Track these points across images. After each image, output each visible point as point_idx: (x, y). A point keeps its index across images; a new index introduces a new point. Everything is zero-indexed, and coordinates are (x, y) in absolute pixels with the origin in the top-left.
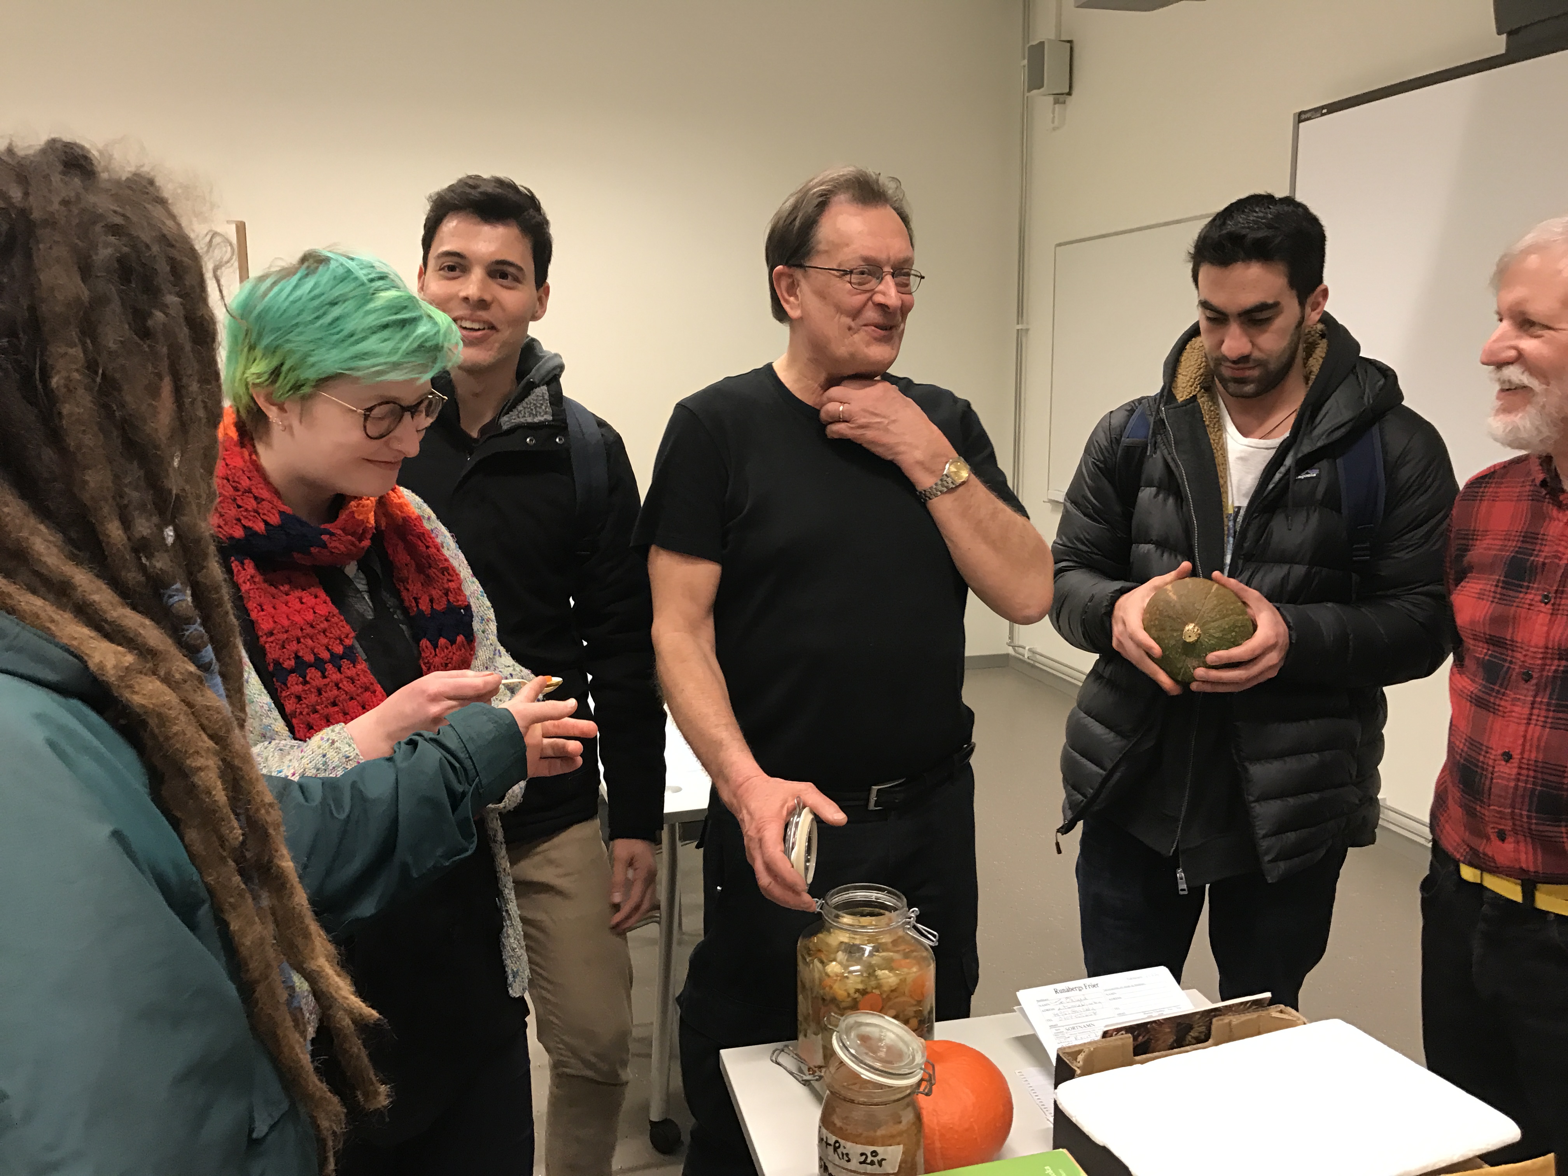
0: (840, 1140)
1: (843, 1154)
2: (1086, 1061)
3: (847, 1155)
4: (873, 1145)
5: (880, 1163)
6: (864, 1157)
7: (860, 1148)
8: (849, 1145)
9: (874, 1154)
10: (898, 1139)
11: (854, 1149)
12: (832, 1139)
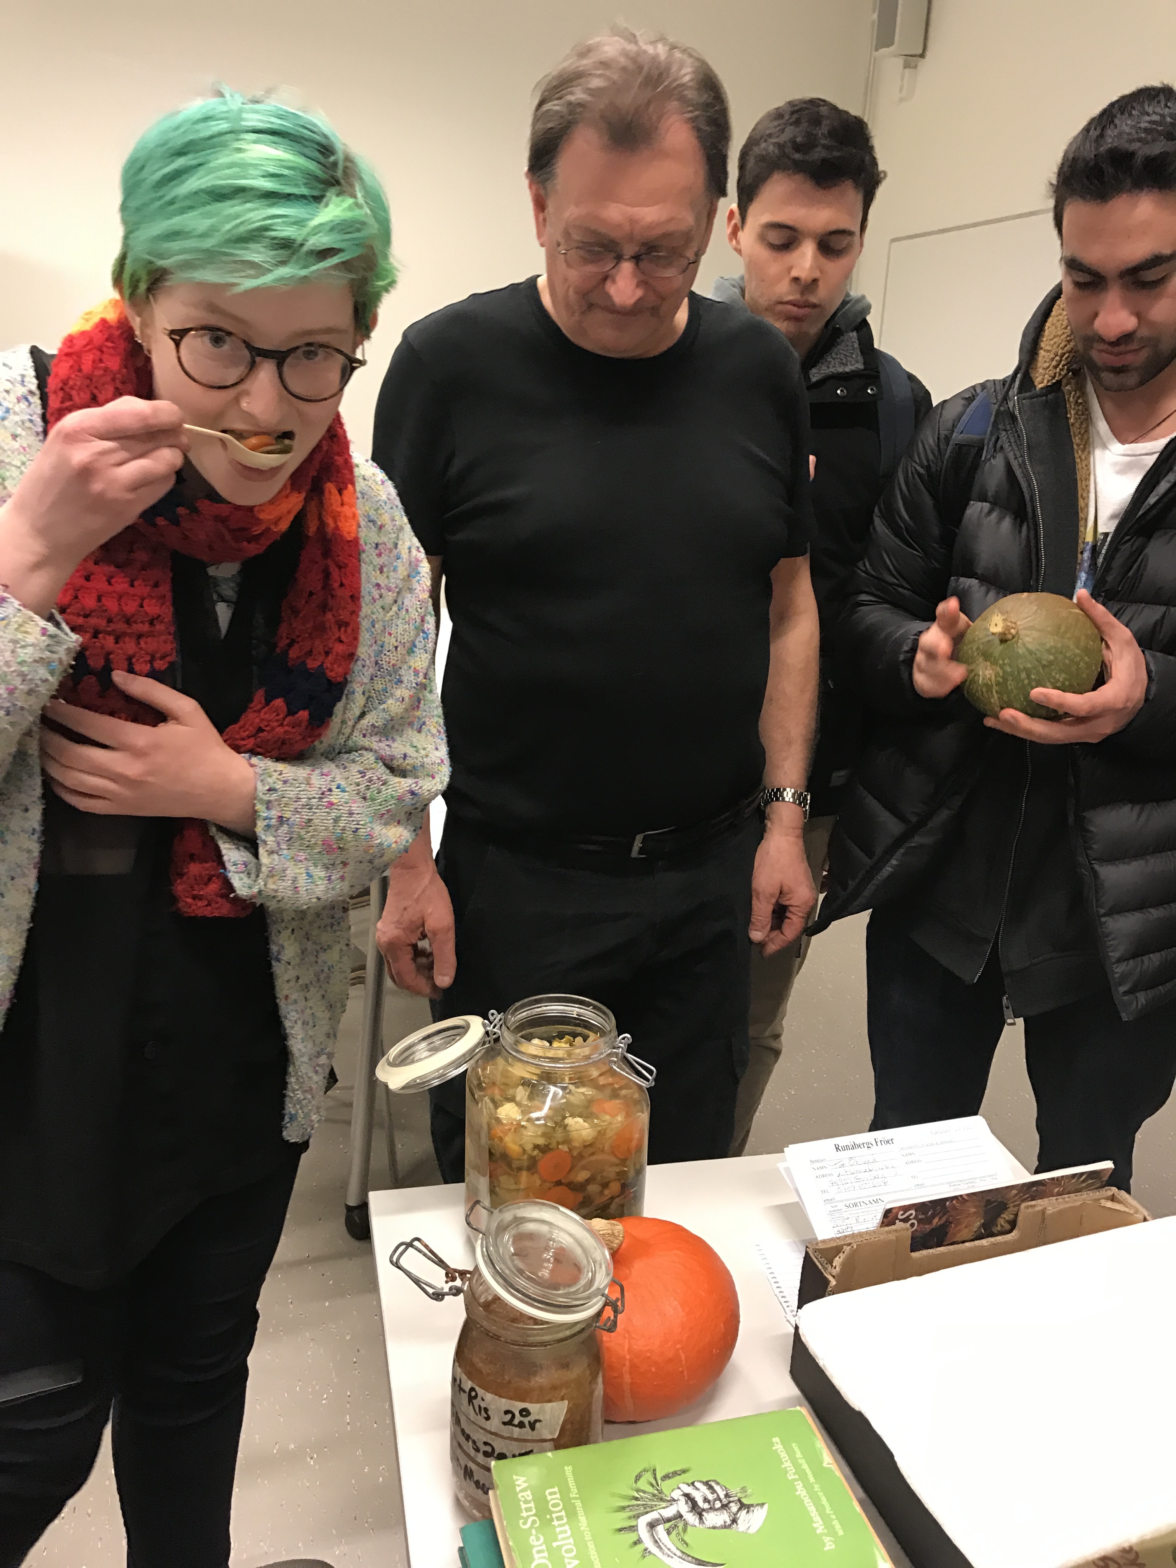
0: (477, 1388)
1: (480, 1407)
3: (486, 1410)
4: (523, 1401)
5: (532, 1426)
6: (509, 1416)
7: (504, 1404)
8: (489, 1397)
9: (525, 1412)
11: (496, 1404)
12: (468, 1385)
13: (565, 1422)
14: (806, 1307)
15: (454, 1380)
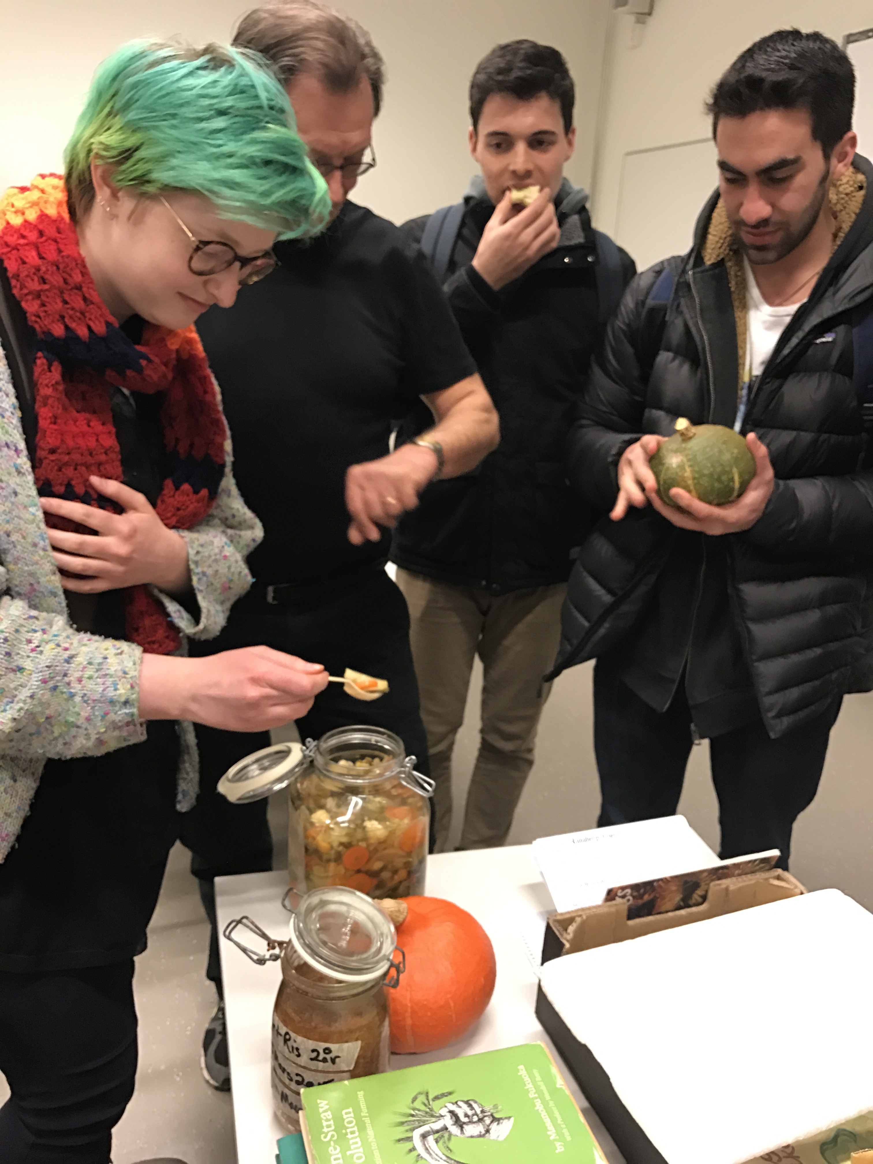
0: (291, 1033)
1: (293, 1047)
2: (576, 932)
3: (297, 1049)
4: (326, 1041)
5: (333, 1061)
6: (315, 1054)
7: (311, 1044)
8: (300, 1039)
9: (327, 1051)
10: (357, 1034)
11: (306, 1044)
12: (283, 1030)
13: (358, 1057)
14: (546, 964)
15: (274, 1026)
